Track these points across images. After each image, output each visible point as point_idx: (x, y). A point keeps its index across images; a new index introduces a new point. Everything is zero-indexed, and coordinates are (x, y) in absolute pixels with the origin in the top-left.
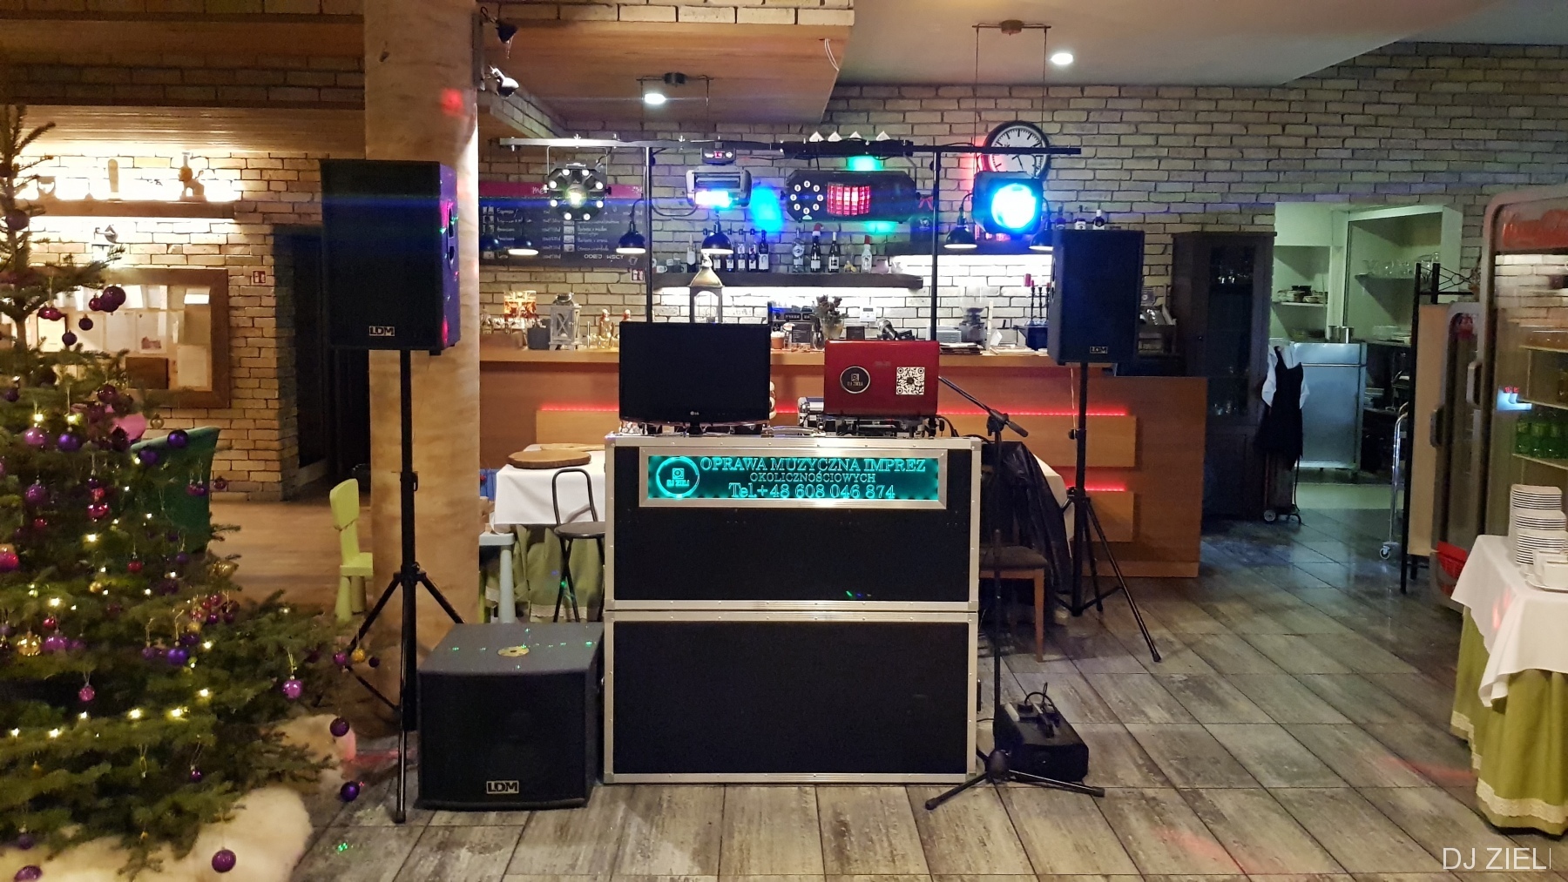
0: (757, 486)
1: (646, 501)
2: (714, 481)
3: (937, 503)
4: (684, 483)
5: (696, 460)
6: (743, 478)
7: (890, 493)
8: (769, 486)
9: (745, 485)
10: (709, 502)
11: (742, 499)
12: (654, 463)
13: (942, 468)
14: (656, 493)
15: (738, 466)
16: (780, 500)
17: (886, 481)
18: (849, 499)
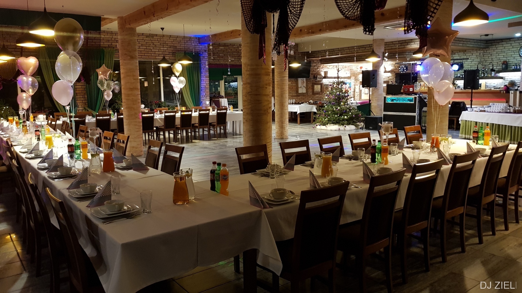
1: (386, 102)
2: (392, 100)
3: (413, 102)
5: (391, 98)
6: (395, 100)
7: (409, 102)
10: (392, 102)
11: (395, 102)
13: (414, 99)
14: (387, 101)
15: (395, 99)
16: (398, 102)
17: (408, 100)
18: (405, 102)
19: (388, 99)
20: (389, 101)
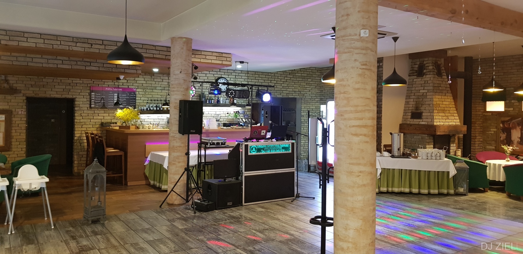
0: (265, 150)
1: (249, 154)
2: (259, 150)
3: (290, 151)
4: (255, 150)
5: (256, 146)
6: (263, 149)
7: (284, 150)
8: (267, 150)
9: (264, 150)
10: (258, 153)
11: (263, 153)
12: (250, 147)
13: (290, 146)
14: (250, 152)
15: (263, 147)
16: (268, 152)
17: (283, 148)
18: (278, 152)
19: (252, 149)
20: (254, 152)
